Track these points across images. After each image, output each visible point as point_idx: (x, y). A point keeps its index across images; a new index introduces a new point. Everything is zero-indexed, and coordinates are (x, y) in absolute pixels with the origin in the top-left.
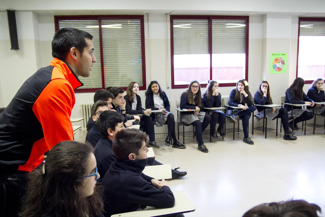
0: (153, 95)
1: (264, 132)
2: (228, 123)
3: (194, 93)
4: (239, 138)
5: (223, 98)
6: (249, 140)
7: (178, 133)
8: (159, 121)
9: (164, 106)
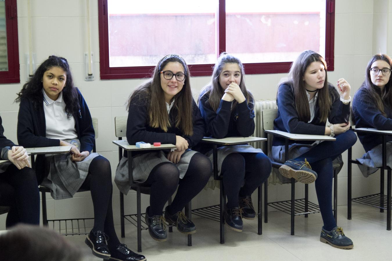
0: (42, 99)
1: (382, 211)
2: (274, 183)
3: (168, 95)
4: (307, 231)
5: (258, 108)
6: (338, 237)
7: (123, 216)
8: (63, 179)
9: (76, 132)
